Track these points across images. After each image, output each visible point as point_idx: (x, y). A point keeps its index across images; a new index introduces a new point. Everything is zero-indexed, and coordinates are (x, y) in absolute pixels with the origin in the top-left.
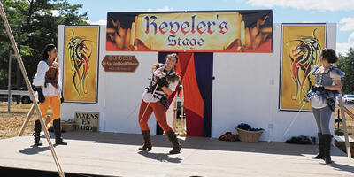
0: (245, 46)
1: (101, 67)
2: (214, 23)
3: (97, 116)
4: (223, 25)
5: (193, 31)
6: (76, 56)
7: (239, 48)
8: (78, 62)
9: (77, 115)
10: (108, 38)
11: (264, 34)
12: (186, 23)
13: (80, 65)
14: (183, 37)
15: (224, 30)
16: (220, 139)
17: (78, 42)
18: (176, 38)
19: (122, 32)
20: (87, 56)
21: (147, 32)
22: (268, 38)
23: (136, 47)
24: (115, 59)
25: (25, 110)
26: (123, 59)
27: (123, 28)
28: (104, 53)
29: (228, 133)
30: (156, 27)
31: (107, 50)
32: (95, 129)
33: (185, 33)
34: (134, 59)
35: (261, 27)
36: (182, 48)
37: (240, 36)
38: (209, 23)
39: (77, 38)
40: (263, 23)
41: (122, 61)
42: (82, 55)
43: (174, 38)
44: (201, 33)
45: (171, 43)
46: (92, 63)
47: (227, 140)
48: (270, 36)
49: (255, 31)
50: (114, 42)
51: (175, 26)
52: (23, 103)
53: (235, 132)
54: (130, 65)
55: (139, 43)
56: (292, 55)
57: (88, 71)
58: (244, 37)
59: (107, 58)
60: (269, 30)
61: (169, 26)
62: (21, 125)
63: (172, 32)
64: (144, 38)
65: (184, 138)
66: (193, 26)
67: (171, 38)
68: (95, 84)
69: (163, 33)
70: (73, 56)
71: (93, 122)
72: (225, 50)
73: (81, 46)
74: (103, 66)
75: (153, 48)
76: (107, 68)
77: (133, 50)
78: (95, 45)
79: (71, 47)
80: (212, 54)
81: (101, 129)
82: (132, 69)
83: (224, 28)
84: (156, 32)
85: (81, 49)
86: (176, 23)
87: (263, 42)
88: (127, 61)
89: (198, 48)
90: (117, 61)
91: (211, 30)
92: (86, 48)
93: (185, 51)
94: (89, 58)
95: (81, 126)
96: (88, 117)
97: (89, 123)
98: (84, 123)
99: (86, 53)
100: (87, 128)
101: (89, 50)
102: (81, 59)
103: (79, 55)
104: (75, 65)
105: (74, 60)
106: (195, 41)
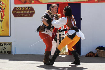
3: (10, 45)
16: (86, 56)
20: (3, 8)
23: (33, 2)
24: (20, 9)
26: (25, 9)
28: (13, 6)
31: (15, 3)
32: (10, 53)
34: (32, 9)
41: (25, 10)
46: (6, 12)
47: (91, 56)
53: (95, 52)
54: (30, 13)
57: (4, 18)
59: (15, 9)
65: (64, 56)
68: (9, 25)
71: (8, 48)
74: (13, 13)
75: (43, 2)
76: (15, 15)
77: (31, 3)
80: (80, 4)
81: (13, 52)
82: (31, 15)
88: (28, 10)
90: (21, 10)
92: (2, 3)
93: (63, 3)
94: (4, 9)
95: (1, 51)
96: (5, 45)
97: (6, 49)
98: (3, 49)
99: (2, 6)
100: (5, 52)
101: (4, 4)
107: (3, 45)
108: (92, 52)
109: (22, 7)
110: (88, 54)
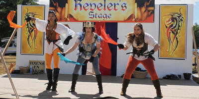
0: (137, 19)
2: (118, 4)
3: (43, 63)
4: (124, 5)
5: (105, 9)
6: (29, 25)
7: (134, 20)
8: (31, 28)
9: (31, 63)
11: (149, 11)
12: (101, 4)
13: (32, 31)
14: (99, 13)
15: (124, 8)
16: (122, 77)
18: (94, 13)
19: (59, 9)
21: (75, 9)
22: (151, 13)
23: (68, 19)
27: (60, 7)
30: (81, 6)
32: (43, 72)
33: (100, 10)
35: (147, 6)
36: (98, 19)
37: (134, 12)
38: (115, 4)
39: (30, 13)
40: (148, 4)
42: (34, 24)
43: (93, 14)
44: (110, 10)
45: (91, 16)
48: (153, 12)
49: (143, 9)
51: (93, 6)
55: (71, 16)
56: (166, 24)
58: (137, 13)
60: (152, 8)
61: (90, 5)
63: (91, 9)
64: (74, 13)
66: (105, 6)
67: (91, 13)
68: (42, 43)
69: (86, 10)
70: (28, 25)
71: (41, 67)
72: (125, 21)
75: (79, 20)
77: (66, 21)
80: (117, 23)
83: (124, 7)
84: (81, 9)
86: (94, 4)
87: (148, 16)
89: (108, 20)
91: (116, 8)
93: (100, 22)
95: (33, 70)
96: (38, 64)
97: (38, 68)
98: (35, 68)
100: (37, 71)
102: (33, 27)
103: (32, 24)
104: (29, 30)
105: (28, 27)
106: (106, 15)
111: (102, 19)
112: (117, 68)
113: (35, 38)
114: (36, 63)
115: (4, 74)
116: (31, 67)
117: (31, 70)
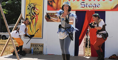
1: (45, 19)
3: (42, 46)
8: (32, 16)
9: (32, 45)
10: (48, 4)
13: (33, 18)
16: (109, 58)
17: (32, 6)
18: (85, 4)
19: (56, 1)
25: (4, 43)
28: (46, 11)
29: (114, 55)
31: (48, 10)
32: (41, 53)
36: (88, 9)
39: (32, 4)
42: (35, 13)
43: (84, 4)
45: (82, 6)
46: (40, 17)
47: (114, 59)
50: (52, 6)
52: (2, 39)
57: (38, 22)
62: (1, 51)
63: (83, 0)
67: (82, 4)
68: (41, 28)
70: (30, 13)
71: (40, 49)
72: (112, 10)
73: (34, 8)
76: (48, 20)
78: (41, 7)
79: (28, 9)
80: (105, 11)
81: (45, 53)
85: (34, 10)
89: (97, 9)
92: (37, 9)
93: (90, 10)
94: (38, 14)
95: (34, 51)
96: (38, 46)
97: (38, 49)
98: (36, 49)
99: (37, 12)
100: (37, 52)
101: (38, 10)
102: (34, 15)
103: (33, 13)
104: (31, 18)
105: (30, 15)
106: (95, 5)
107: (36, 46)
108: (115, 55)
109: (53, 13)
110: (111, 56)
111: (92, 9)
112: (105, 51)
113: (36, 25)
114: (36, 45)
115: (10, 54)
116: (32, 48)
117: (32, 51)
